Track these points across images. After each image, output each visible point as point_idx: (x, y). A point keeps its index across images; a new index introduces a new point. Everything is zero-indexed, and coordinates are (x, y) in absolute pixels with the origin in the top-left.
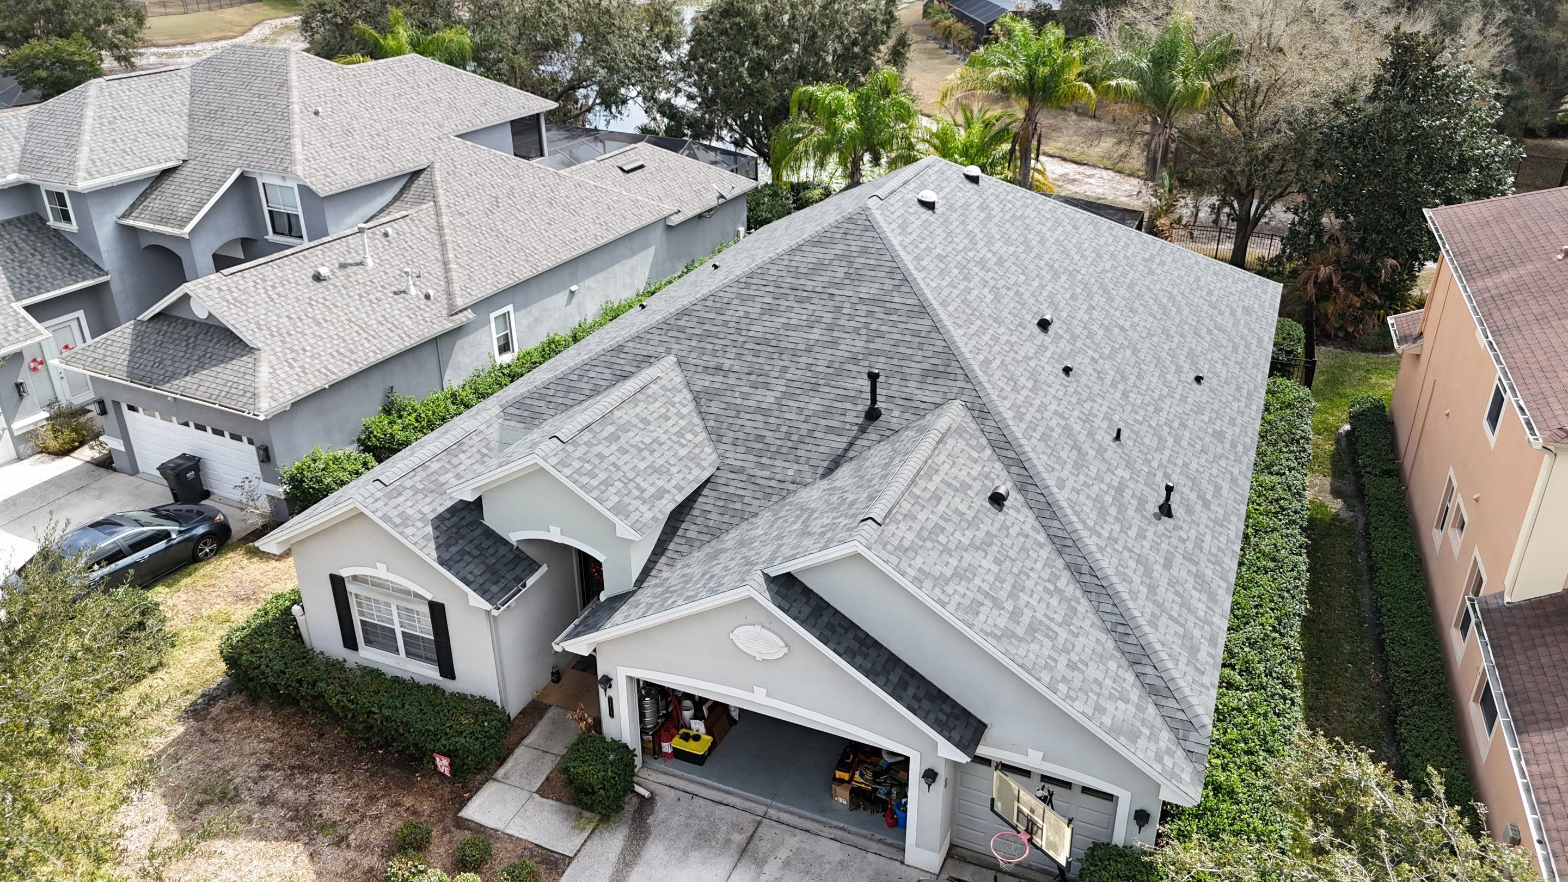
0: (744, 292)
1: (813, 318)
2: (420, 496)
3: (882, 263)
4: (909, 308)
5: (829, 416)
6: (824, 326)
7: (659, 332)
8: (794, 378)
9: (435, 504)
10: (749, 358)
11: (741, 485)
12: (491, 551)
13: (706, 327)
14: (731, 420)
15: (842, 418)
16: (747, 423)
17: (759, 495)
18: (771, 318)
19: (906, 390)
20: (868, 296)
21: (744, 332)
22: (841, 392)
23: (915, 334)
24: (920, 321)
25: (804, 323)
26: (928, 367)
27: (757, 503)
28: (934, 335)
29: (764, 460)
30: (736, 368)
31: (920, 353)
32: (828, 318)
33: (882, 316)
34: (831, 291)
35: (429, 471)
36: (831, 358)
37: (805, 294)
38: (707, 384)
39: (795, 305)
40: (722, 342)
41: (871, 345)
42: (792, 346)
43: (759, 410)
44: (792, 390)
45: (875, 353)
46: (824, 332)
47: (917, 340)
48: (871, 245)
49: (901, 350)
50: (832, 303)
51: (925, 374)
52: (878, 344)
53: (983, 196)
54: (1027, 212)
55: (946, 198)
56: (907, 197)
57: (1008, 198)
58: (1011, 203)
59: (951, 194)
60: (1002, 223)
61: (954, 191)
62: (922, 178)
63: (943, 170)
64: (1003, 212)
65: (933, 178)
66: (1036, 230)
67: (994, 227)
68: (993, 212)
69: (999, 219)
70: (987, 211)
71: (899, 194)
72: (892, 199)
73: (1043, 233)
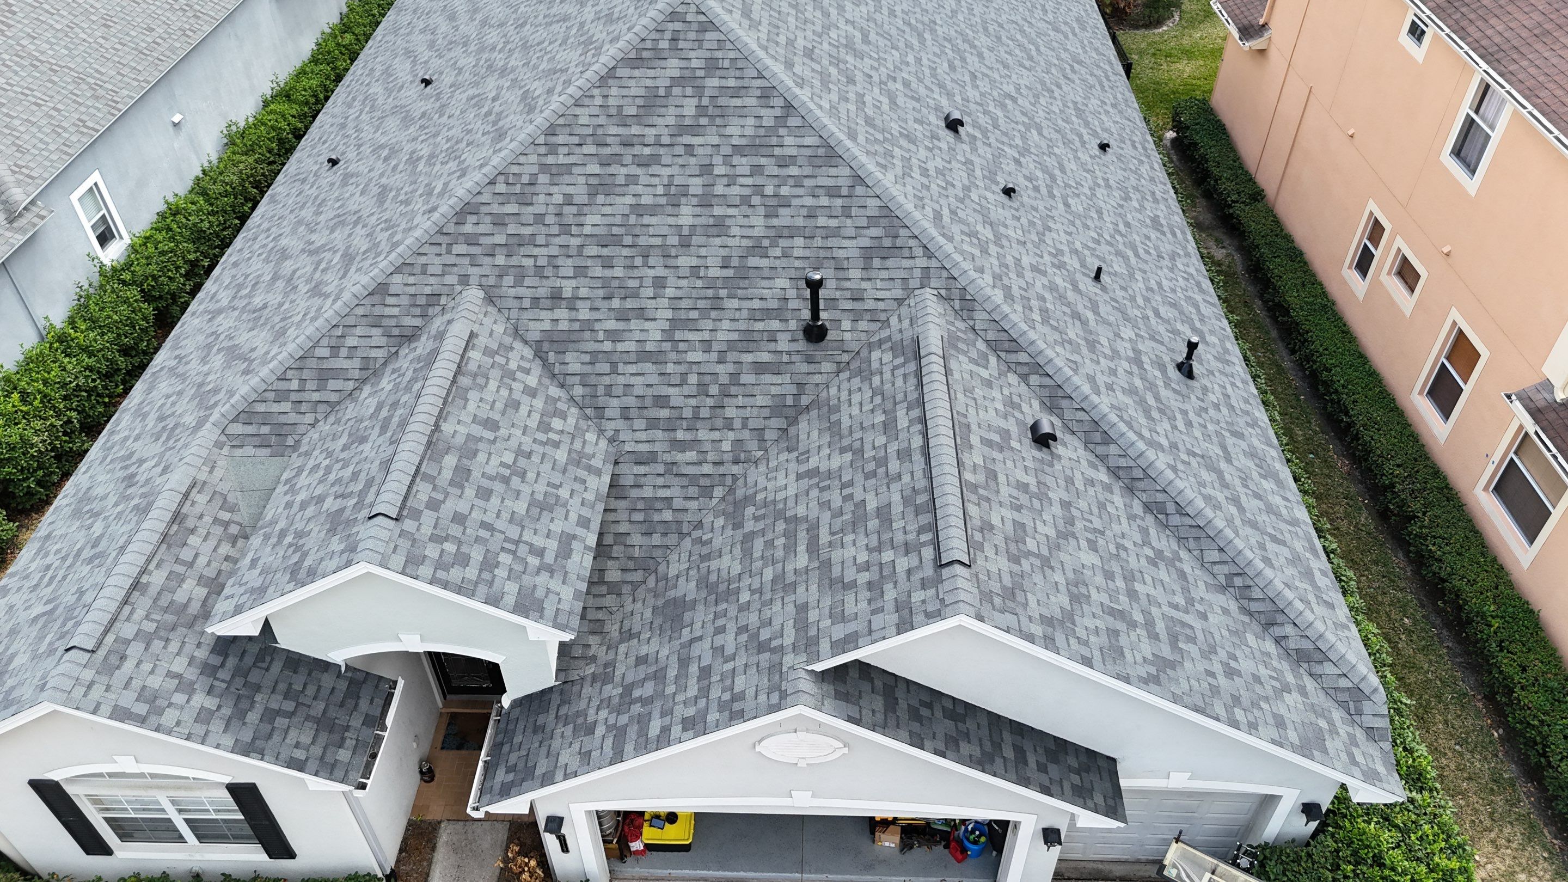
0: (550, 160)
1: (673, 190)
2: (157, 645)
3: (746, 83)
4: (808, 152)
5: (752, 346)
6: (695, 201)
7: (436, 249)
8: (679, 293)
9: (189, 648)
10: (598, 272)
11: (660, 481)
12: (311, 690)
13: (511, 229)
14: (607, 380)
15: (772, 346)
16: (633, 380)
17: (693, 491)
18: (609, 200)
19: (847, 284)
20: (744, 141)
21: (574, 230)
22: (756, 304)
23: (833, 192)
24: (833, 171)
25: (663, 201)
26: (866, 242)
27: (693, 505)
28: (859, 190)
29: (680, 435)
30: (583, 292)
31: (849, 222)
32: (696, 186)
33: (776, 170)
34: (687, 139)
35: (153, 591)
36: (723, 252)
37: (647, 151)
38: (547, 326)
39: (639, 171)
40: (544, 251)
41: (775, 222)
42: (658, 241)
43: (643, 356)
44: (683, 314)
45: (786, 232)
46: (698, 210)
47: (839, 202)
48: (719, 54)
49: (822, 221)
50: (693, 160)
51: (867, 255)
52: (785, 218)
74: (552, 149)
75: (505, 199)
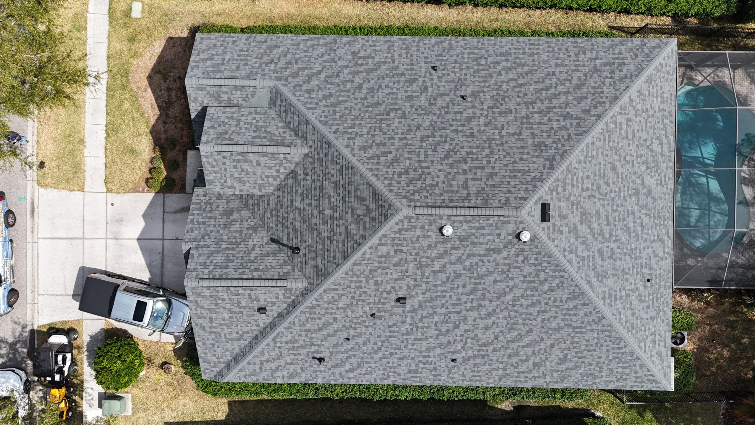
0: (344, 168)
1: (335, 208)
3: (368, 230)
4: (347, 251)
5: (294, 232)
6: (332, 214)
7: (319, 137)
8: (307, 211)
10: (313, 186)
11: (263, 207)
13: (324, 159)
14: (286, 191)
15: (294, 238)
16: (286, 198)
17: (261, 216)
18: (333, 188)
19: (310, 260)
20: (350, 230)
21: (324, 178)
22: (304, 233)
23: (334, 258)
25: (332, 205)
26: (320, 267)
27: (258, 216)
28: (335, 266)
29: (274, 212)
30: (307, 182)
31: (326, 262)
32: (336, 215)
33: (340, 240)
34: (349, 211)
36: (317, 224)
37: (347, 199)
38: (299, 173)
39: (341, 196)
40: (319, 169)
41: (326, 239)
42: (320, 204)
43: (292, 201)
44: (301, 212)
45: (323, 243)
46: (329, 216)
47: (332, 259)
48: (377, 221)
49: (326, 253)
51: (317, 267)
52: (327, 242)
53: (509, 246)
54: (528, 267)
55: (473, 234)
56: (440, 221)
57: (530, 256)
58: (526, 258)
59: (483, 234)
60: (489, 261)
61: (489, 234)
62: (477, 218)
63: (508, 222)
64: (505, 258)
65: (488, 222)
66: (510, 276)
67: (475, 260)
68: (495, 255)
69: (491, 259)
70: (491, 252)
71: (437, 217)
72: (425, 217)
73: (512, 279)
74: (347, 169)
75: (333, 156)
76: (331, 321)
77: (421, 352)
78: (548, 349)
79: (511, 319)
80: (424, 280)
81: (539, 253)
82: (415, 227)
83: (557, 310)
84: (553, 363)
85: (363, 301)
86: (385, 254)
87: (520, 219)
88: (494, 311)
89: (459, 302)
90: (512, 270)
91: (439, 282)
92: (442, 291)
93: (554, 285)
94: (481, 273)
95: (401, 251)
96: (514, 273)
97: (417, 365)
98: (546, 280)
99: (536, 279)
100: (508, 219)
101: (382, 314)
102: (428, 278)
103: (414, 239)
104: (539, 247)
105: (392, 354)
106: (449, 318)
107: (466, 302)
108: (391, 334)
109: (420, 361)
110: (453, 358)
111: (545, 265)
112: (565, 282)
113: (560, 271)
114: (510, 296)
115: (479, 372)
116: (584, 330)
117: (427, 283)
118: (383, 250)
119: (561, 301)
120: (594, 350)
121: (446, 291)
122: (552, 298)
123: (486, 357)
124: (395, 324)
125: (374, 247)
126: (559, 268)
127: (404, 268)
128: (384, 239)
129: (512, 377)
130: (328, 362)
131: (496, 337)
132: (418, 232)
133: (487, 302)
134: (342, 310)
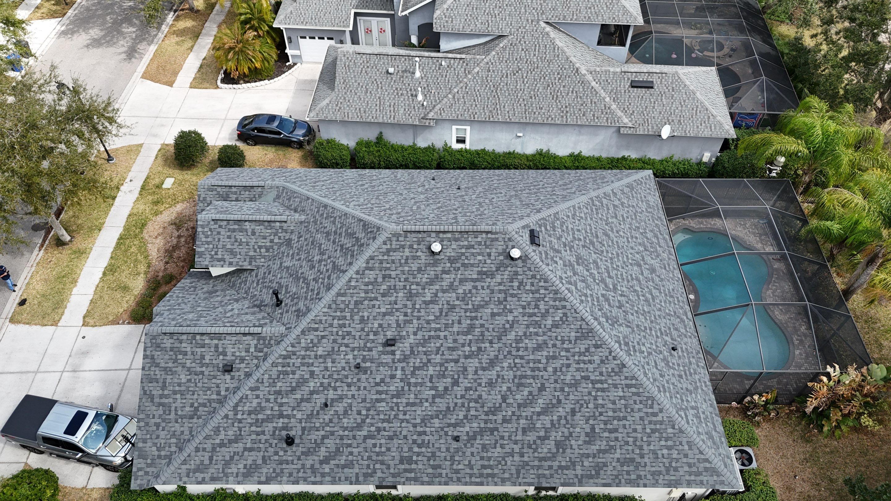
0: (337, 218)
1: (325, 251)
3: (355, 257)
4: (331, 282)
6: (321, 258)
7: (317, 205)
8: (296, 265)
10: (305, 243)
13: (319, 219)
14: (277, 258)
16: (276, 264)
18: (324, 237)
21: (317, 233)
23: (318, 294)
24: (324, 291)
25: (322, 250)
26: (302, 308)
28: (317, 301)
30: (300, 243)
31: (308, 301)
32: (325, 257)
34: (339, 249)
36: (305, 271)
37: (337, 240)
42: (311, 254)
43: (281, 264)
45: (308, 285)
46: (318, 260)
48: (365, 246)
49: (310, 294)
50: (333, 253)
51: (298, 310)
52: (312, 283)
53: (502, 269)
54: (525, 295)
55: (463, 254)
56: (428, 239)
57: (525, 281)
58: (521, 283)
59: (473, 254)
60: (483, 288)
61: (479, 254)
62: (466, 236)
63: (497, 239)
64: (500, 284)
65: (476, 240)
66: (508, 307)
67: (468, 286)
68: (489, 280)
69: (485, 285)
70: (484, 276)
71: (425, 235)
72: (414, 235)
73: (511, 311)
74: (340, 217)
75: (328, 213)
76: (307, 376)
77: (415, 426)
78: (569, 418)
79: (518, 369)
80: (415, 314)
81: (534, 277)
82: (403, 247)
83: (568, 354)
84: (580, 442)
85: (347, 346)
86: (373, 280)
87: (508, 236)
88: (496, 357)
89: (456, 345)
90: (509, 299)
91: (432, 318)
92: (437, 330)
93: (557, 318)
94: (476, 303)
95: (390, 276)
96: (512, 303)
97: (410, 449)
98: (547, 311)
99: (536, 310)
100: (497, 236)
101: (368, 364)
102: (419, 311)
103: (403, 261)
104: (533, 269)
105: (379, 430)
106: (446, 369)
107: (463, 345)
108: (378, 396)
109: (414, 442)
110: (456, 434)
111: (542, 291)
112: (569, 314)
113: (561, 300)
114: (512, 336)
115: (489, 459)
116: (606, 386)
117: (419, 318)
118: (371, 275)
119: (570, 342)
120: (625, 418)
121: (439, 330)
122: (559, 338)
123: (496, 433)
124: (382, 381)
125: (361, 273)
126: (559, 296)
127: (393, 299)
128: (372, 262)
129: (533, 467)
130: (298, 445)
131: (504, 399)
132: (407, 252)
133: (487, 345)
134: (321, 360)
